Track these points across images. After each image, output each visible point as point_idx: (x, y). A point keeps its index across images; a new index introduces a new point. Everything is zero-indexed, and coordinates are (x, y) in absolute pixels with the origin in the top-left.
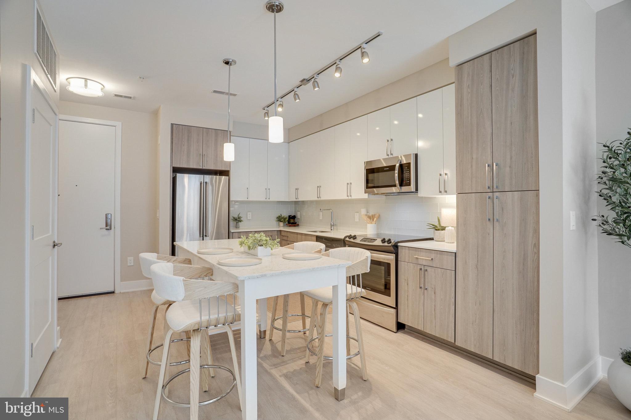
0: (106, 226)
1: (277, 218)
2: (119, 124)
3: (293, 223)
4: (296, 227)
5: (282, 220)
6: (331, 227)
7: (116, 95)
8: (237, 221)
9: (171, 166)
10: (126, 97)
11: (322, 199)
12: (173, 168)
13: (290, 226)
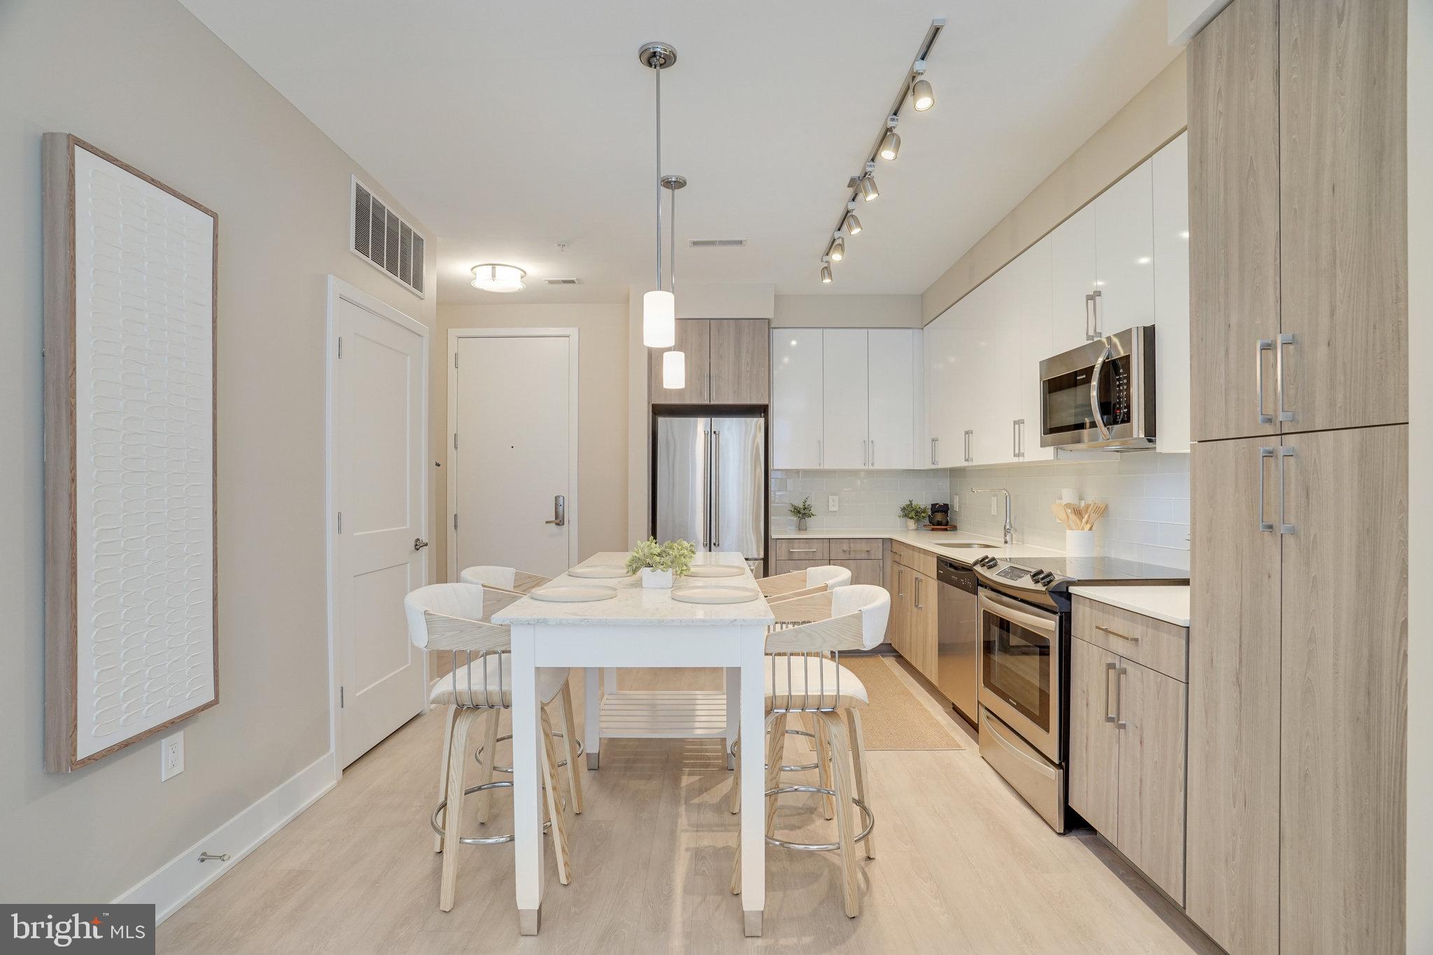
0: (556, 518)
1: (903, 509)
2: (573, 332)
3: (939, 523)
4: (949, 532)
5: (913, 514)
6: (1005, 536)
7: (551, 282)
8: (801, 515)
9: (649, 403)
10: (565, 282)
11: (974, 463)
12: (654, 407)
13: (933, 530)
